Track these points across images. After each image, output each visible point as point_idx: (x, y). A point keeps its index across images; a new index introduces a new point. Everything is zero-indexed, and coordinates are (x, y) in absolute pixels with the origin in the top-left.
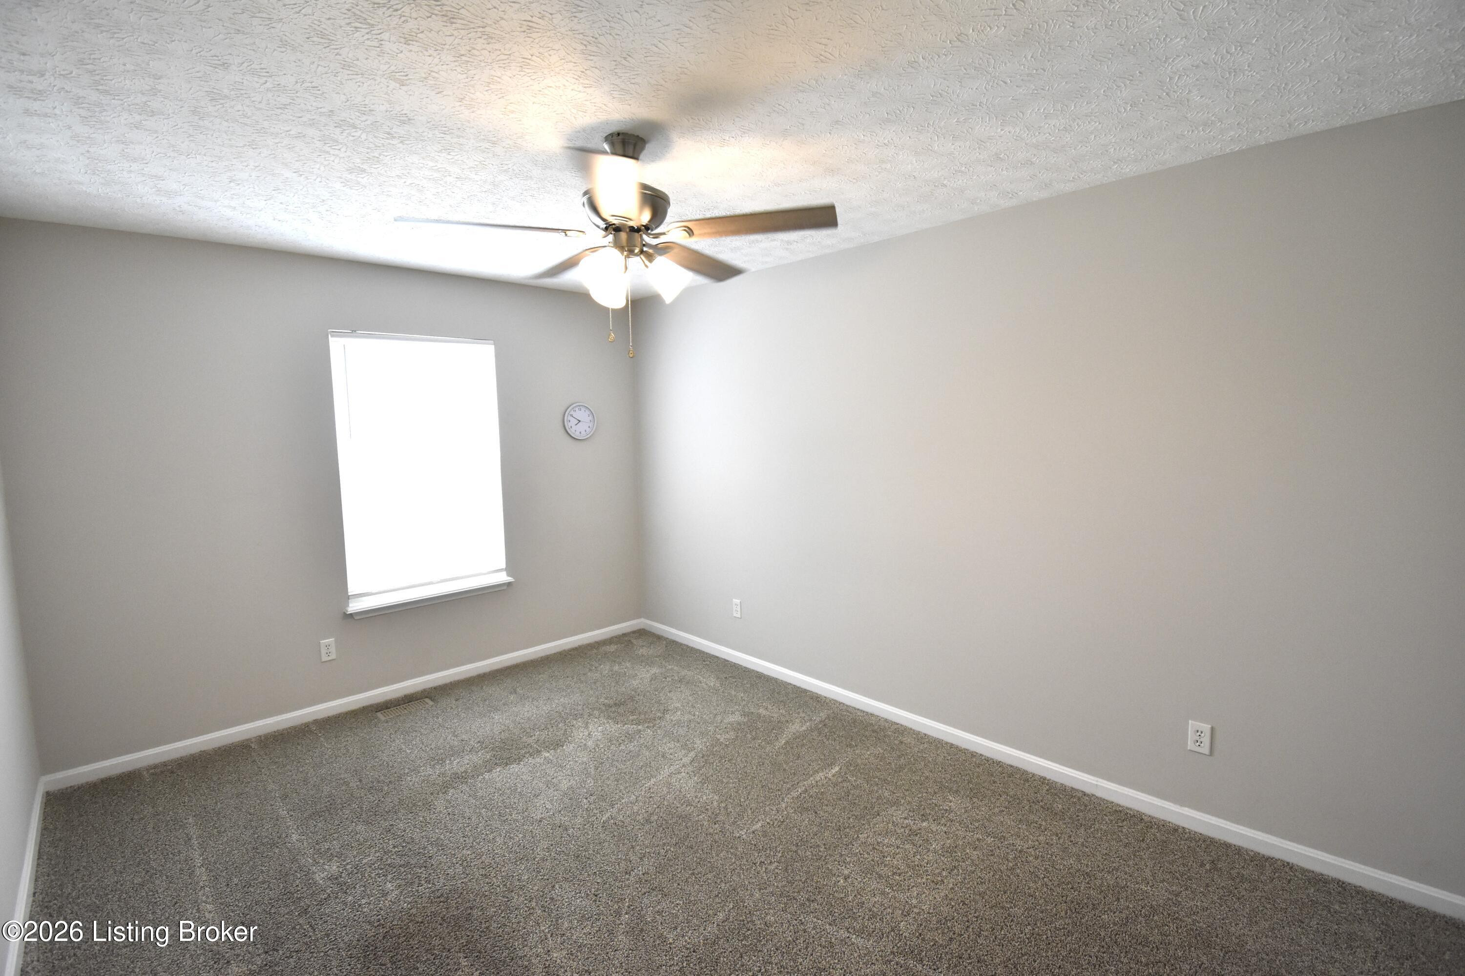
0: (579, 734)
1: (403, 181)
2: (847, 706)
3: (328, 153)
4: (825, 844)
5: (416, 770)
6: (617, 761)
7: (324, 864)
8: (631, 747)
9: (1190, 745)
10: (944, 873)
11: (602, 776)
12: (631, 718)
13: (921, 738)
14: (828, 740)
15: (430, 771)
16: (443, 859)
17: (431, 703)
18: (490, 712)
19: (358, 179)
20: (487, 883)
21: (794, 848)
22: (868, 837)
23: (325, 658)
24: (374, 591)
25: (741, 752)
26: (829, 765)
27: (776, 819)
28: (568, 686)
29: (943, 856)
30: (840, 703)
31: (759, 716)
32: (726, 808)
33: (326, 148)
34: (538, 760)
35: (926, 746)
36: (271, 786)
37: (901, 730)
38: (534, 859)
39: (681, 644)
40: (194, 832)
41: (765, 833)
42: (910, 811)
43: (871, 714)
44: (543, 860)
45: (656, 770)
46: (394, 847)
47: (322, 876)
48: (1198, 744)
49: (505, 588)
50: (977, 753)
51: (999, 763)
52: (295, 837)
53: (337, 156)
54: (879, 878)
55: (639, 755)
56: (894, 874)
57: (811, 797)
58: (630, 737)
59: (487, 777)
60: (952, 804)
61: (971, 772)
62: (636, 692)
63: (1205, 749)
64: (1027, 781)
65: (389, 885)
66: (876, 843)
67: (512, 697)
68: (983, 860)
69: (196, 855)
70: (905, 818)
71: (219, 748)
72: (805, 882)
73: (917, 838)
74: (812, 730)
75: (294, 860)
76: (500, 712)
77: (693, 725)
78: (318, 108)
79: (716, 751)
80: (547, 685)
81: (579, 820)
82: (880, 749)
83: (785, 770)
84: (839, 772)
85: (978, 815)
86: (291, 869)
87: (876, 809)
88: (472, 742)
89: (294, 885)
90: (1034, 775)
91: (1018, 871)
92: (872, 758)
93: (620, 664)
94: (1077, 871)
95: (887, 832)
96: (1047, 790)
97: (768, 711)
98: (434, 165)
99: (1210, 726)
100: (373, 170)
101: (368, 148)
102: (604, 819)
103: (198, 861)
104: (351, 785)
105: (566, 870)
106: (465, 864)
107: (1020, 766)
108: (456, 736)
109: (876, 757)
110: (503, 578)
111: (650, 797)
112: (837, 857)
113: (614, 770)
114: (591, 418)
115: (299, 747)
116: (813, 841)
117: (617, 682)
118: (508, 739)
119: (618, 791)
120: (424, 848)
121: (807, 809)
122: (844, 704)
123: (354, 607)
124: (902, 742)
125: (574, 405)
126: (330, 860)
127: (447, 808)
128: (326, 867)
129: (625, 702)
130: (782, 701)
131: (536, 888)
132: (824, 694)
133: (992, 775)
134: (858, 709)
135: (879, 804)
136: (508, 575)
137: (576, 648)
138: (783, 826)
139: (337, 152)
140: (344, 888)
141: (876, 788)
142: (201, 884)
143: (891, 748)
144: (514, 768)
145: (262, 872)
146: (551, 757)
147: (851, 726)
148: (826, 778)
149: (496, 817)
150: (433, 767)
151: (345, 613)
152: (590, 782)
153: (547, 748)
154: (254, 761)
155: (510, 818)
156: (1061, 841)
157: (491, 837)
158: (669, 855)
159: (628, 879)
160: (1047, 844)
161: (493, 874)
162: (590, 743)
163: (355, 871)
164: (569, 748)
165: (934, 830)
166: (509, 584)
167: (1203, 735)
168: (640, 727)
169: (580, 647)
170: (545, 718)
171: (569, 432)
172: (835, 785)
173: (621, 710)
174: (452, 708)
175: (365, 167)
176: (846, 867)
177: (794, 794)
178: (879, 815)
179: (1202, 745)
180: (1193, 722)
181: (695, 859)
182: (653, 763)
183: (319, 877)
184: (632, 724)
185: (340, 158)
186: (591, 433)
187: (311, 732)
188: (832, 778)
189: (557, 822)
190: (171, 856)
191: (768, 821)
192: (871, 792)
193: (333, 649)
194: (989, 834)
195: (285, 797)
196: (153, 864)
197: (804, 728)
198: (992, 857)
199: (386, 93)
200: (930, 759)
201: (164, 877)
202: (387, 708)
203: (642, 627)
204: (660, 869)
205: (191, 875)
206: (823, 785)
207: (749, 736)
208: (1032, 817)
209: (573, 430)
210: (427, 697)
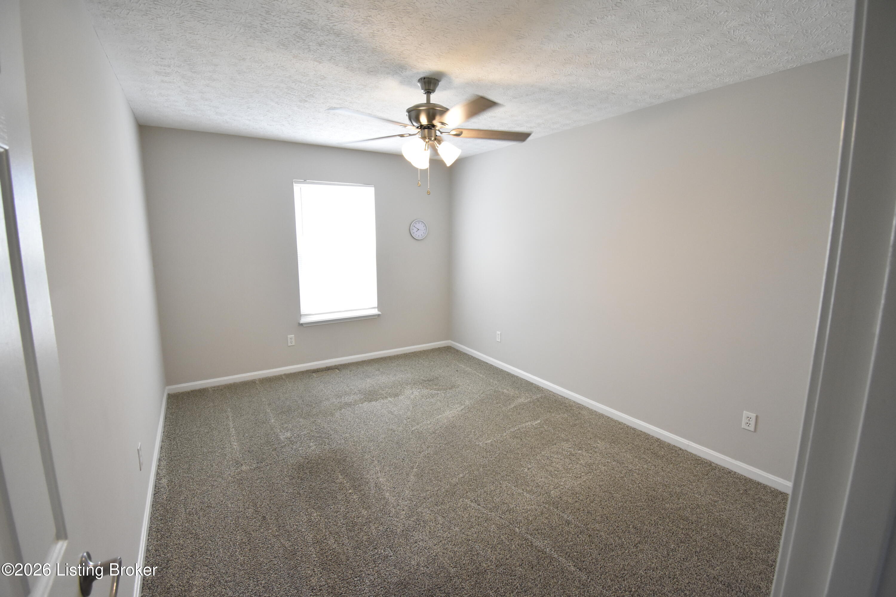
0: (408, 392)
1: (325, 105)
2: (554, 393)
3: (290, 94)
4: (522, 454)
5: (328, 399)
6: (424, 406)
7: (284, 432)
8: (432, 400)
9: (744, 426)
10: (583, 474)
11: (415, 411)
12: (435, 387)
13: (592, 412)
14: (538, 408)
15: (335, 400)
16: (336, 436)
17: (338, 371)
18: (365, 378)
19: (305, 105)
20: (355, 448)
21: (505, 453)
22: (546, 453)
23: (289, 344)
24: (313, 313)
25: (489, 408)
26: (535, 420)
27: (499, 440)
28: (406, 370)
29: (585, 467)
30: (550, 391)
31: (503, 393)
32: (474, 432)
33: (289, 92)
34: (386, 401)
35: (593, 416)
36: (264, 400)
37: (581, 407)
38: (377, 442)
39: (469, 355)
40: (230, 414)
41: (492, 445)
42: (573, 445)
43: (567, 398)
44: (381, 442)
45: (443, 412)
46: (315, 429)
47: (283, 437)
48: (748, 425)
49: (376, 317)
50: (623, 423)
51: (634, 429)
52: (273, 421)
53: (294, 95)
54: (547, 471)
55: (435, 404)
56: (555, 470)
57: (521, 432)
58: (433, 396)
59: (360, 406)
60: (599, 445)
61: (615, 432)
62: (440, 376)
63: (752, 428)
64: (648, 439)
65: (311, 444)
66: (549, 456)
67: (377, 372)
68: (607, 471)
69: (231, 423)
70: (570, 448)
71: (242, 382)
72: (507, 467)
73: (573, 457)
74: (530, 402)
75: (272, 429)
76: (370, 379)
77: (466, 394)
78: (284, 75)
79: (476, 407)
80: (395, 368)
81: (401, 428)
82: (566, 415)
83: (510, 419)
84: (539, 423)
85: (612, 451)
86: (270, 433)
87: (555, 442)
88: (355, 390)
89: (271, 439)
90: (653, 437)
91: (625, 479)
92: (560, 419)
93: (434, 362)
94: (660, 483)
95: (557, 452)
96: (658, 445)
97: (509, 391)
98: (338, 97)
99: (755, 415)
100: (310, 101)
101: (308, 91)
102: (413, 429)
103: (232, 426)
104: (299, 402)
105: (391, 447)
106: (346, 439)
107: (646, 432)
108: (348, 387)
109: (562, 418)
110: (375, 312)
111: (437, 423)
112: (527, 460)
113: (421, 409)
114: (425, 228)
115: (277, 385)
116: (516, 451)
117: (431, 371)
118: (372, 390)
119: (422, 419)
120: (329, 431)
121: (517, 438)
122: (552, 392)
123: (303, 320)
124: (579, 413)
125: (416, 221)
126: (287, 431)
127: (340, 416)
128: (285, 434)
129: (433, 380)
130: (517, 387)
131: (376, 453)
132: (542, 386)
133: (628, 434)
134: (560, 395)
135: (557, 440)
136: (379, 311)
137: (413, 352)
138: (502, 443)
139: (294, 93)
140: (292, 443)
141: (558, 432)
142: (232, 435)
143: (573, 415)
144: (374, 403)
145: (258, 433)
146: (392, 401)
147: (553, 403)
148: (531, 425)
149: (362, 423)
150: (336, 399)
151: (299, 323)
152: (409, 413)
153: (391, 396)
154: (257, 388)
155: (369, 424)
156: (657, 469)
157: (359, 430)
158: (442, 448)
159: (420, 455)
160: (647, 469)
161: (358, 445)
162: (412, 397)
163: (298, 437)
164: (401, 397)
165: (584, 455)
166: (379, 315)
167: (751, 420)
168: (438, 392)
169: (415, 352)
170: (392, 383)
171: (413, 235)
172: (535, 428)
173: (430, 383)
174: (348, 374)
175: (307, 99)
176: (530, 464)
177: (512, 430)
178: (555, 444)
179: (750, 426)
180: (746, 412)
181: (454, 451)
182: (442, 408)
183: (282, 437)
184: (435, 390)
185: (296, 96)
186: (425, 236)
187: (282, 379)
188: (534, 425)
189: (391, 428)
190: (220, 423)
191: (495, 440)
192: (554, 434)
193: (293, 340)
194: (615, 461)
195: (270, 404)
196: (213, 425)
197: (526, 401)
198: (612, 471)
199: (314, 67)
200: (594, 423)
201: (217, 431)
202: (318, 372)
203: (449, 345)
204: (436, 453)
205: (229, 430)
206: (529, 428)
207: (495, 402)
208: (644, 456)
209: (415, 234)
210: (336, 369)
